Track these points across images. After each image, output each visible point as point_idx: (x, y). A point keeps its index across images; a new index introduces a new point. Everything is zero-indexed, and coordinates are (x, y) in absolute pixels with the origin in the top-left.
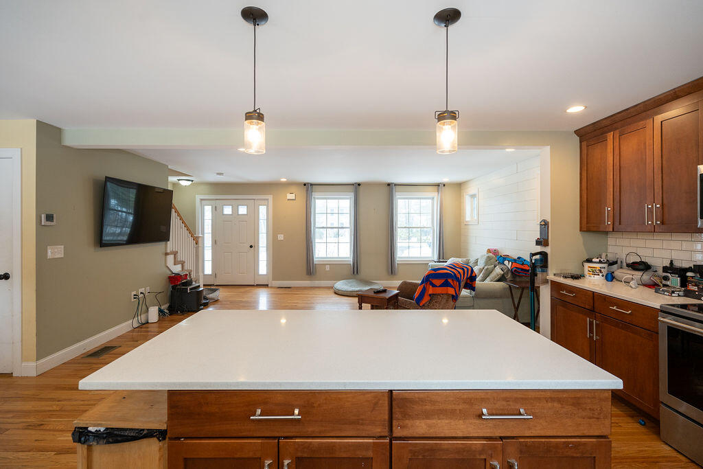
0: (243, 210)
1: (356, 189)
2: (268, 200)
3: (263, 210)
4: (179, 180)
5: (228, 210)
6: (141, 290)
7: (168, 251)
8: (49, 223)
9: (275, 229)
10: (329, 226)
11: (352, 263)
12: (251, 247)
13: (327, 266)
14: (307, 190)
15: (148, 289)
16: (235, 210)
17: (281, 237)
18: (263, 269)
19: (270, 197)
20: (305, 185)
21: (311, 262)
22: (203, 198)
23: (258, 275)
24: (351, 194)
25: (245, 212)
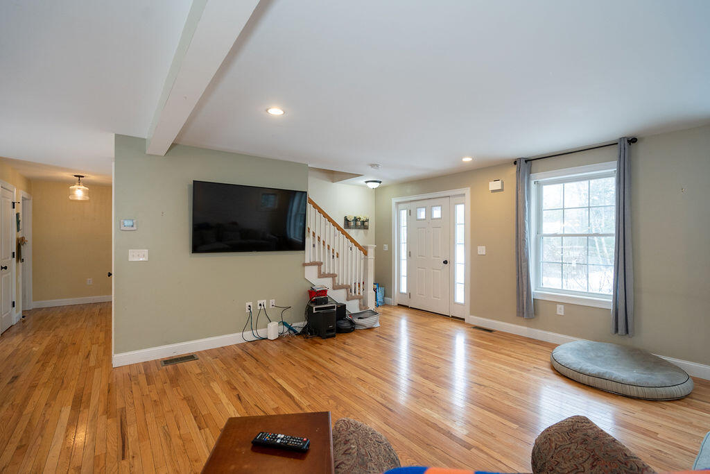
0: (437, 213)
1: (622, 151)
2: (464, 195)
3: (460, 211)
4: (367, 182)
6: (259, 302)
7: (307, 262)
8: (129, 228)
9: (475, 238)
10: (566, 232)
11: (611, 307)
12: (445, 262)
13: (559, 306)
14: (518, 171)
15: (272, 302)
16: (429, 213)
17: (482, 250)
18: (460, 296)
19: (467, 191)
20: (515, 163)
21: (525, 293)
22: (398, 201)
23: (455, 303)
24: (615, 163)
25: (439, 216)
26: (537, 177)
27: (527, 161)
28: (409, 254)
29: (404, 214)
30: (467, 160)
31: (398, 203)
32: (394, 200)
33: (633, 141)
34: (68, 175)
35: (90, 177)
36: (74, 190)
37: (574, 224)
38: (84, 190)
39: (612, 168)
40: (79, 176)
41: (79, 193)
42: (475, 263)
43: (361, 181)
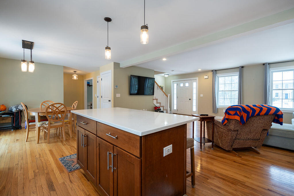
0: (187, 85)
1: (240, 69)
2: (196, 79)
3: (195, 85)
4: (165, 75)
5: (182, 85)
7: (154, 98)
8: (117, 88)
9: (199, 92)
10: (225, 90)
12: (190, 99)
14: (213, 73)
16: (184, 85)
17: (202, 95)
18: (194, 109)
19: (197, 78)
20: (212, 71)
21: (215, 107)
22: (174, 81)
23: (193, 111)
24: (238, 72)
25: (188, 86)
26: (218, 75)
27: (216, 71)
28: (177, 97)
29: (175, 85)
30: (200, 70)
31: (173, 82)
32: (172, 81)
33: (243, 67)
34: (72, 71)
35: (78, 72)
36: (74, 76)
37: (228, 88)
38: (76, 76)
39: (238, 73)
40: (75, 72)
41: (75, 77)
42: (199, 99)
43: (163, 75)
